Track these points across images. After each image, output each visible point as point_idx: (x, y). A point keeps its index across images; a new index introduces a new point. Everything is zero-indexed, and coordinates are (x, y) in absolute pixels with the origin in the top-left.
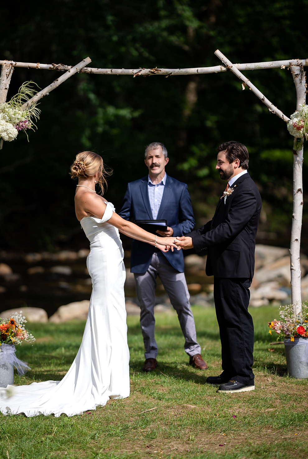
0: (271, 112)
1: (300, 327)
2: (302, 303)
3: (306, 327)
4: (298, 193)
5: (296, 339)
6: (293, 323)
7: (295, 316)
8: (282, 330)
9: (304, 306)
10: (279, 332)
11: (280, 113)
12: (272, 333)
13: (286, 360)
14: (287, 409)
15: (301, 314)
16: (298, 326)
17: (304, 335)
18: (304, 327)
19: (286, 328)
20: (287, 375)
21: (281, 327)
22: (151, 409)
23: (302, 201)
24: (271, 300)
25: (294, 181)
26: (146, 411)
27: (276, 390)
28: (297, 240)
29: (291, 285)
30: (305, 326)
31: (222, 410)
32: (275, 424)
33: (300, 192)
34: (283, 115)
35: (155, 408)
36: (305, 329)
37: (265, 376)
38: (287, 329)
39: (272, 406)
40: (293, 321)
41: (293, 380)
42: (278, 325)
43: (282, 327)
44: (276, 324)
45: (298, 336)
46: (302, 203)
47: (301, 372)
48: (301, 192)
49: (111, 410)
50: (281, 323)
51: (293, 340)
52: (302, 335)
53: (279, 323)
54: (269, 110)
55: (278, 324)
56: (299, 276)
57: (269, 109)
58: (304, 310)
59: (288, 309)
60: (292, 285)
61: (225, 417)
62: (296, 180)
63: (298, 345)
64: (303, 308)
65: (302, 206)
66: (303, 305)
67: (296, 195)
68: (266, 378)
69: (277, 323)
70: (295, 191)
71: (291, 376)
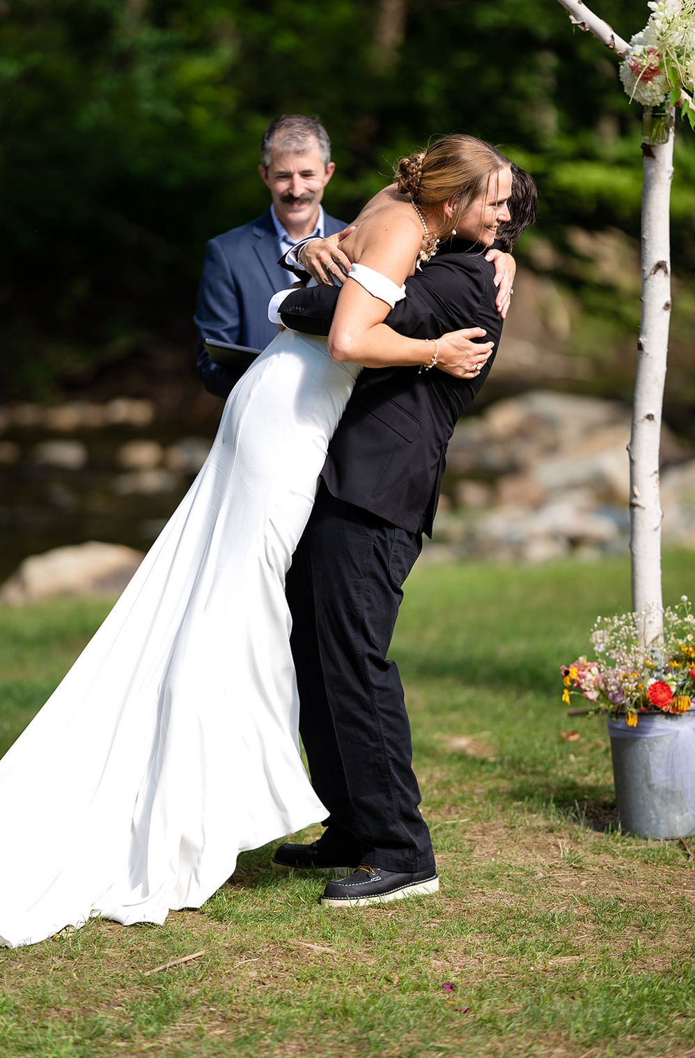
0: (576, 25)
1: (658, 685)
2: (665, 607)
3: (675, 683)
4: (655, 273)
5: (646, 718)
6: (636, 668)
7: (642, 649)
8: (601, 692)
9: (670, 616)
10: (593, 695)
11: (605, 30)
12: (570, 699)
13: (612, 771)
14: (614, 958)
15: (661, 640)
16: (652, 681)
17: (669, 707)
18: (669, 683)
19: (614, 684)
20: (617, 829)
21: (600, 682)
22: (186, 958)
23: (668, 298)
24: (575, 542)
25: (644, 237)
26: (168, 965)
27: (583, 883)
28: (650, 417)
29: (632, 554)
30: (672, 680)
31: (412, 963)
32: (579, 1025)
33: (660, 272)
34: (612, 36)
35: (199, 954)
36: (673, 689)
37: (551, 830)
38: (619, 689)
39: (567, 948)
40: (635, 663)
41: (635, 845)
42: (589, 676)
43: (603, 681)
44: (584, 673)
45: (650, 708)
46: (667, 305)
47: (658, 822)
48: (666, 272)
49: (60, 957)
50: (599, 669)
51: (632, 721)
52: (664, 709)
53: (595, 670)
54: (571, 20)
55: (590, 671)
56: (655, 526)
57: (572, 17)
58: (668, 629)
59: (620, 627)
60: (635, 552)
61: (418, 988)
62: (650, 236)
63: (651, 738)
64: (666, 623)
65: (667, 314)
66: (666, 615)
67: (648, 281)
68: (551, 839)
69: (587, 670)
70: (648, 268)
71: (630, 828)
